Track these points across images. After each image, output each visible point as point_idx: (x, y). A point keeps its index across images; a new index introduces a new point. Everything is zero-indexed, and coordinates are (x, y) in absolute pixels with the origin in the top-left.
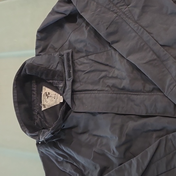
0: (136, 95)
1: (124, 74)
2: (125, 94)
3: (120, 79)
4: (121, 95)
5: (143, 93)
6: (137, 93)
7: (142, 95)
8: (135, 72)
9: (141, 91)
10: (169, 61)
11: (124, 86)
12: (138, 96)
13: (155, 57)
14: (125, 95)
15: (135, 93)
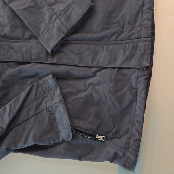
0: (16, 42)
1: (6, 21)
2: (7, 41)
3: (3, 26)
4: (3, 43)
5: (22, 41)
6: (17, 41)
7: (21, 42)
8: (16, 19)
9: (20, 39)
10: (44, 9)
11: (5, 34)
12: (18, 43)
13: (34, 4)
14: (6, 43)
15: (15, 41)
